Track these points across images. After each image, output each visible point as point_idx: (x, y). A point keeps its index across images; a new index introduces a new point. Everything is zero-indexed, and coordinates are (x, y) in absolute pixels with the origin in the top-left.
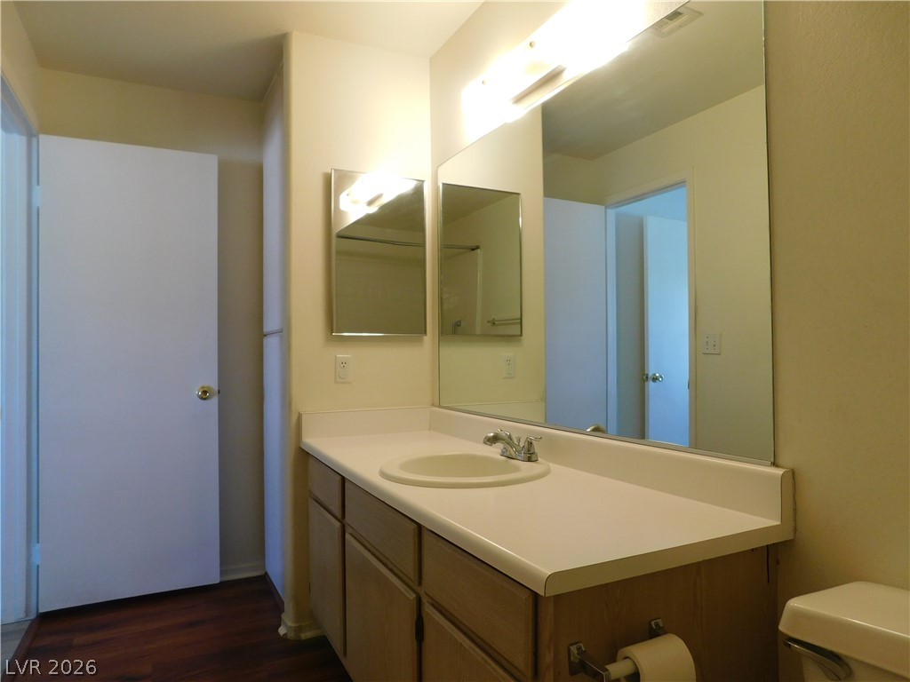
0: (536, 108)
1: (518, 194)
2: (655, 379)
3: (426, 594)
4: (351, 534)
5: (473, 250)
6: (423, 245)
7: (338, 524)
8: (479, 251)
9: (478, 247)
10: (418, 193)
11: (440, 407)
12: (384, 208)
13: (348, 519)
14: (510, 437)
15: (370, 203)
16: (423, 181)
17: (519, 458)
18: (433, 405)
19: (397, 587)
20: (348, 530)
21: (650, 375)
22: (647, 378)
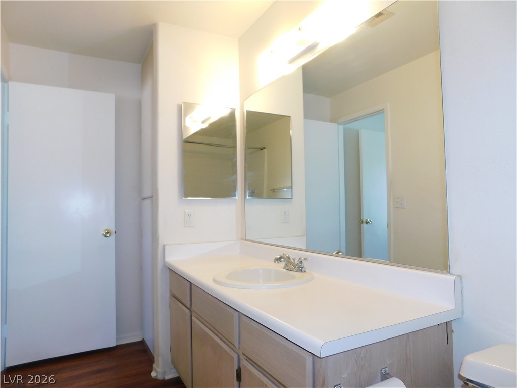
0: (299, 67)
1: (290, 117)
2: (367, 223)
3: (243, 354)
4: (195, 317)
5: (262, 149)
6: (235, 147)
7: (187, 311)
8: (265, 150)
9: (264, 148)
10: (232, 116)
11: (246, 240)
12: (211, 125)
13: (193, 308)
14: (289, 258)
15: (204, 122)
16: (235, 109)
17: (295, 270)
18: (242, 239)
19: (224, 349)
20: (194, 314)
21: (364, 220)
22: (362, 222)
